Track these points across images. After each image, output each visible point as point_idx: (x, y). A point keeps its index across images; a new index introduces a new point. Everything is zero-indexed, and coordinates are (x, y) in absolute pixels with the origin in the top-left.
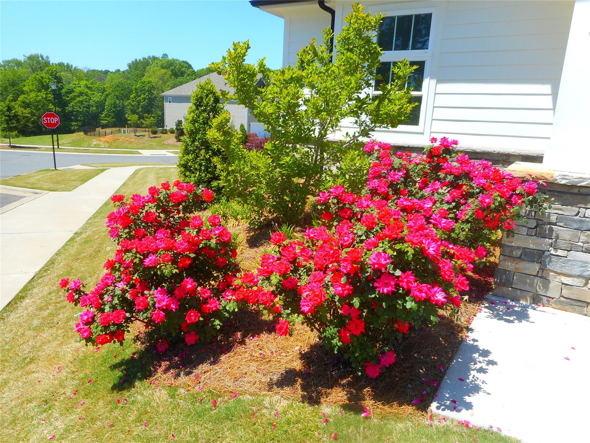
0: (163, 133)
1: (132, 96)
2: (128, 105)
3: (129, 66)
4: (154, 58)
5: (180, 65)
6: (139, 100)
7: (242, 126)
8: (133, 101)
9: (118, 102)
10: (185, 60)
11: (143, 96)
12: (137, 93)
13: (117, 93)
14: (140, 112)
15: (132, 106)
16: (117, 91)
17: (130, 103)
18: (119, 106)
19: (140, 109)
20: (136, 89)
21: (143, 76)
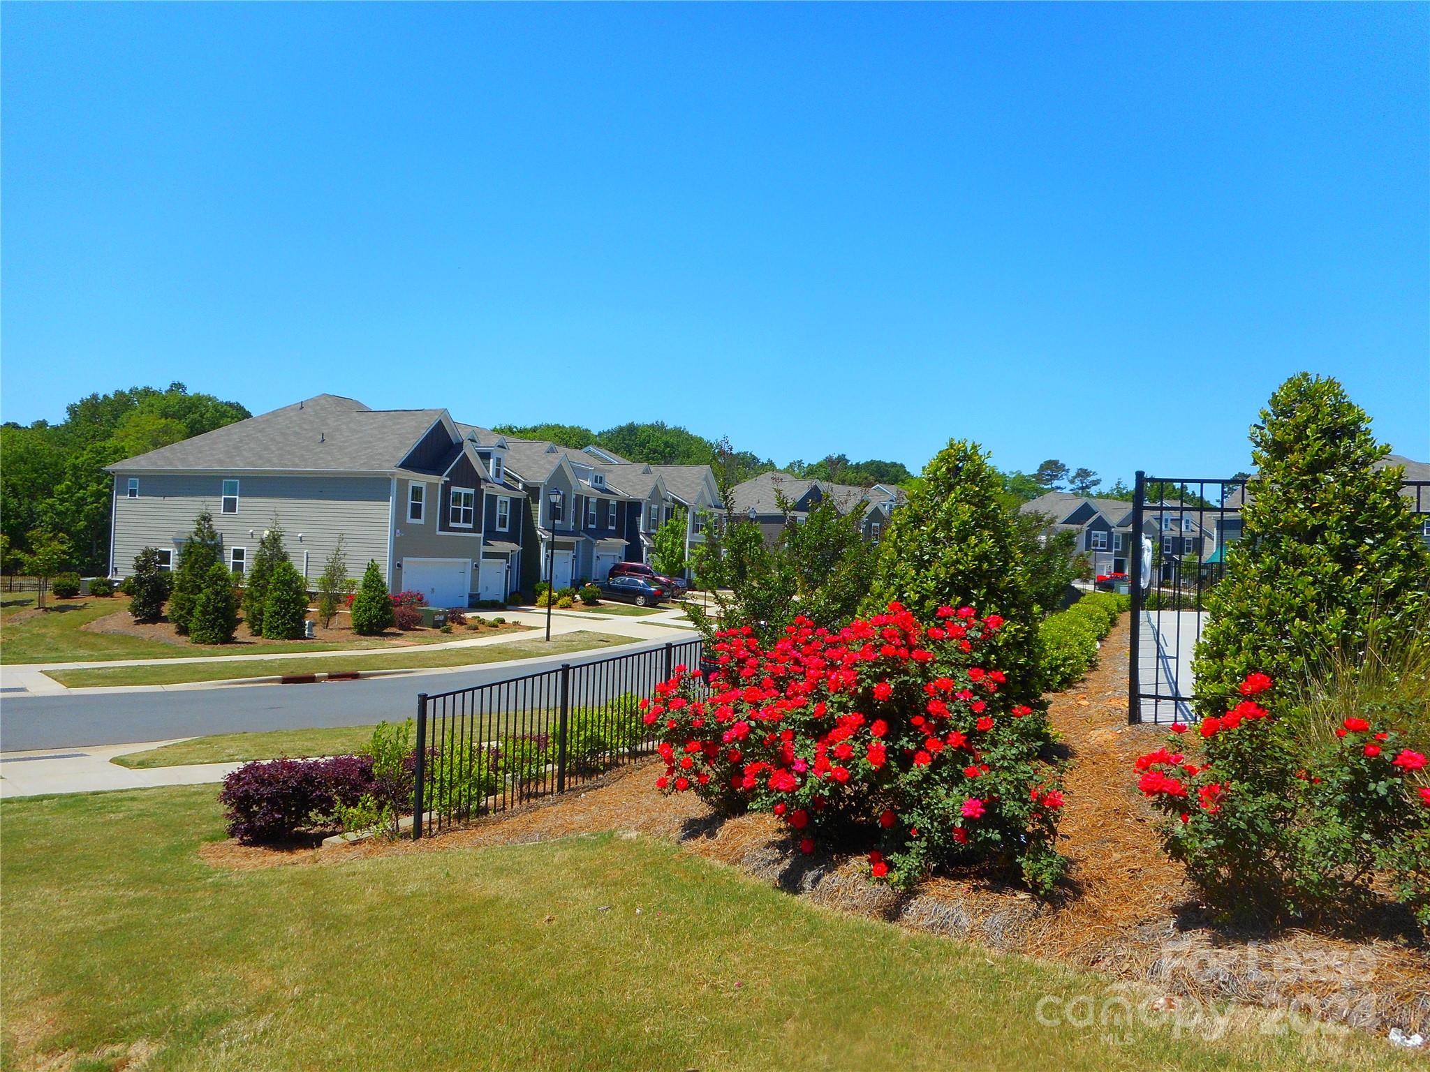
0: (97, 595)
1: (61, 487)
2: (45, 513)
3: (72, 410)
4: (147, 392)
5: (217, 411)
6: (84, 499)
7: (373, 569)
8: (63, 501)
9: (13, 503)
10: (233, 401)
11: (93, 487)
12: (77, 478)
13: (14, 479)
14: (80, 531)
15: (59, 514)
16: (18, 472)
17: (52, 506)
18: (18, 516)
19: (82, 524)
20: (75, 468)
21: (110, 436)
